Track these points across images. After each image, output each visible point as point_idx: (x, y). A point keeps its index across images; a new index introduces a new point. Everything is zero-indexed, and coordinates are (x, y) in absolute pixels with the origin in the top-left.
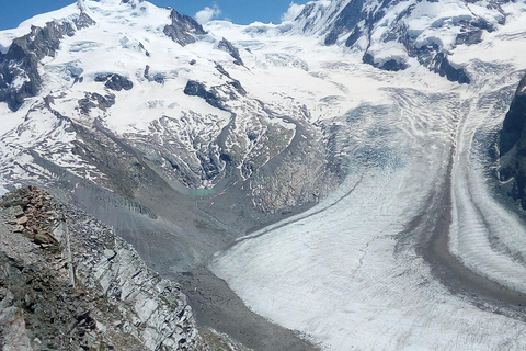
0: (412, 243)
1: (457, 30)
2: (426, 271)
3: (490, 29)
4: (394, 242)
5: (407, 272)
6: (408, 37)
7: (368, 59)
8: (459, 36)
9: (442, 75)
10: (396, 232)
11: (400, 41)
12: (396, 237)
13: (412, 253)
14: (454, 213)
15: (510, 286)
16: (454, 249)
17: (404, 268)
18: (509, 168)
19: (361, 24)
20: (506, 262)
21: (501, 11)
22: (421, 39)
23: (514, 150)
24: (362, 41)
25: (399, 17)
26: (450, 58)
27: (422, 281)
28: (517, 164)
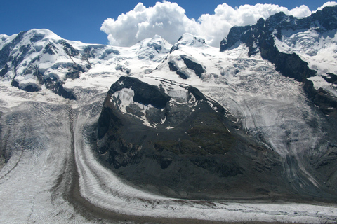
0: (60, 193)
1: (66, 70)
2: (71, 209)
3: (84, 71)
4: (50, 194)
5: (61, 212)
6: (39, 73)
7: (15, 84)
8: (68, 74)
9: (60, 95)
10: (50, 187)
11: (34, 74)
12: (51, 190)
13: (61, 200)
14: (79, 171)
15: (117, 211)
16: (84, 194)
17: (59, 209)
18: (105, 146)
19: (9, 64)
20: (112, 198)
21: (88, 62)
22: (47, 74)
23: (106, 136)
24: (11, 73)
25: (33, 61)
26: (64, 86)
27: (71, 216)
28: (108, 144)
